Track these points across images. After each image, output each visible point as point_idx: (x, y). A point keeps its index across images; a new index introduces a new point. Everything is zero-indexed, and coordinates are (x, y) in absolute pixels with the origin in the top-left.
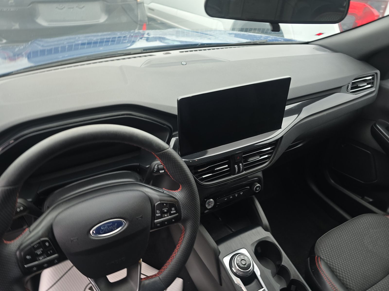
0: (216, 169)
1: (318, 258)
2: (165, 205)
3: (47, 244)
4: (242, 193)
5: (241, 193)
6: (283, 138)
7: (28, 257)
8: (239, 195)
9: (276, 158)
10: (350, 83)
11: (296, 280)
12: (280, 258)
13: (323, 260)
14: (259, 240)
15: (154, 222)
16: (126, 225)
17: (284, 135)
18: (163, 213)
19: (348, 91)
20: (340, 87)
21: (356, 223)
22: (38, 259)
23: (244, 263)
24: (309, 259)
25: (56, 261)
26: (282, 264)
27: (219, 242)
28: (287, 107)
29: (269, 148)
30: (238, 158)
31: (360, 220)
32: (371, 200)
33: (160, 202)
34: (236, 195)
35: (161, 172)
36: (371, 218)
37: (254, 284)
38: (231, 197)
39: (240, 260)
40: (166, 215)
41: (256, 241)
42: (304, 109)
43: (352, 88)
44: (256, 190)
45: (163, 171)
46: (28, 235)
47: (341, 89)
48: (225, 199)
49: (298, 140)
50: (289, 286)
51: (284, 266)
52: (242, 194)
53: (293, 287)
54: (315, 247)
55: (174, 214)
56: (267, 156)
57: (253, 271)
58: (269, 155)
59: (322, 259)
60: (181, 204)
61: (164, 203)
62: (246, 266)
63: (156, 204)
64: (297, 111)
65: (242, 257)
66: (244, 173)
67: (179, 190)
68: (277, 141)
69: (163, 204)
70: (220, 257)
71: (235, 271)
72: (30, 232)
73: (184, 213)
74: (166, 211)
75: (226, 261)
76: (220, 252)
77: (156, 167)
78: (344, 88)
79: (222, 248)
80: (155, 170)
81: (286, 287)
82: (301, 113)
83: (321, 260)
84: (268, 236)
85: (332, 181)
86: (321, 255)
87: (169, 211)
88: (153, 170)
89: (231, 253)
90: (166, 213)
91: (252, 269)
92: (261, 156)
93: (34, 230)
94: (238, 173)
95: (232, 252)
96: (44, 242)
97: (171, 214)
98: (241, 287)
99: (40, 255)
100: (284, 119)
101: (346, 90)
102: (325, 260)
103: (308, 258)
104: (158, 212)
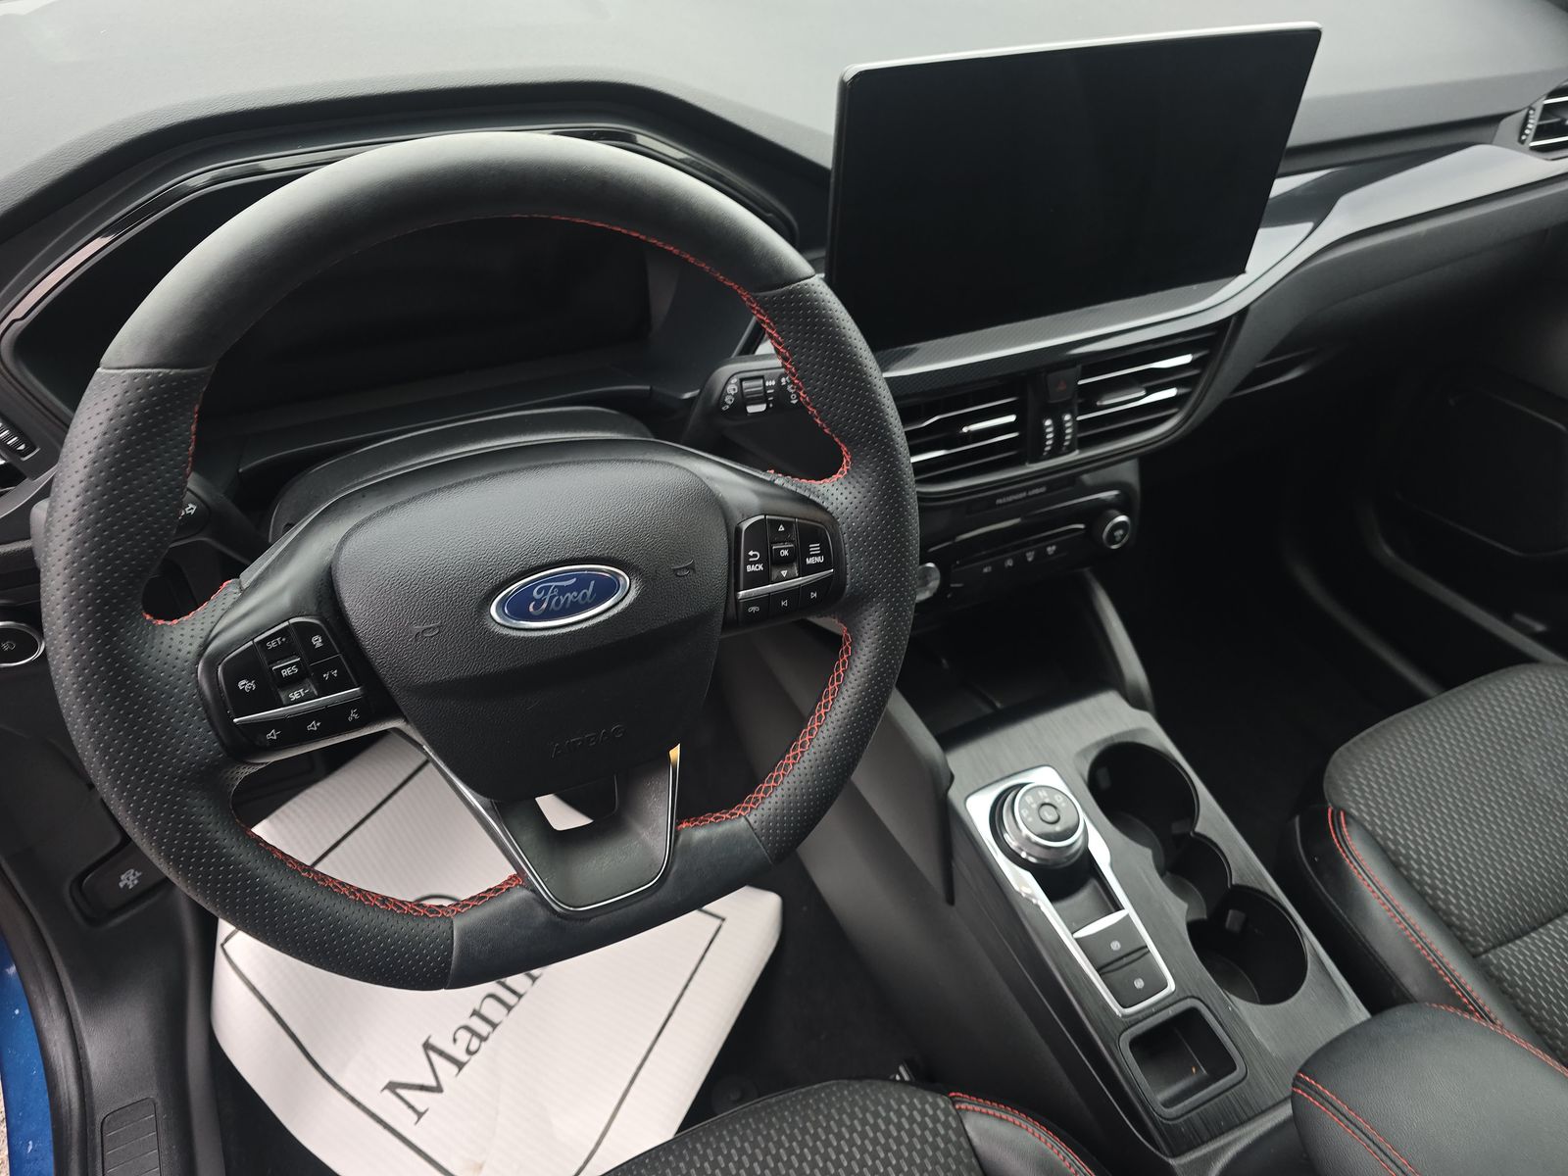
0: (965, 430)
1: (1339, 814)
2: (782, 528)
3: (317, 641)
4: (1054, 548)
5: (1051, 550)
6: (1249, 318)
7: (244, 684)
8: (1041, 554)
9: (1209, 404)
10: (1533, 106)
11: (1248, 888)
12: (1188, 808)
13: (1360, 823)
14: (1105, 740)
15: (736, 599)
16: (629, 591)
17: (1252, 303)
18: (773, 561)
19: (1522, 142)
20: (1495, 120)
21: (1489, 695)
22: (283, 696)
23: (1051, 818)
24: (1297, 819)
25: (353, 715)
26: (1198, 829)
27: (949, 740)
28: (1281, 186)
29: (1186, 359)
30: (1062, 387)
31: (1509, 684)
32: (1539, 628)
33: (763, 517)
34: (1030, 556)
35: (751, 409)
36: (1551, 679)
37: (1084, 897)
38: (1010, 563)
39: (1034, 806)
40: (784, 573)
41: (1098, 744)
42: (1344, 202)
43: (1541, 133)
44: (1112, 539)
45: (762, 408)
46: (236, 603)
47: (1497, 127)
48: (986, 570)
49: (1291, 347)
50: (1217, 915)
51: (1205, 837)
52: (1052, 555)
53: (1233, 919)
54: (1326, 775)
55: (817, 568)
56: (1171, 393)
57: (1082, 849)
58: (1183, 391)
59: (1352, 817)
60: (844, 530)
61: (778, 523)
62: (1058, 828)
63: (745, 526)
64: (1313, 206)
65: (1043, 795)
66: (1075, 455)
67: (838, 475)
68: (1221, 326)
69: (775, 524)
70: (954, 794)
71: (1013, 844)
72: (245, 593)
73: (855, 567)
74: (786, 553)
75: (977, 809)
76: (952, 777)
77: (732, 389)
78: (1509, 126)
79: (962, 761)
80: (729, 400)
81: (1205, 917)
82: (1327, 219)
83: (1351, 820)
84: (1144, 725)
85: (1388, 551)
86: (1350, 803)
87: (798, 557)
88: (721, 401)
89: (997, 781)
90: (785, 563)
91: (1079, 843)
92: (1150, 391)
93: (256, 584)
94: (1054, 453)
95: (1002, 779)
96: (305, 630)
97: (805, 570)
98: (1037, 906)
99: (293, 682)
100: (1263, 234)
101: (1516, 138)
102: (1367, 825)
103: (1292, 817)
104: (755, 556)
